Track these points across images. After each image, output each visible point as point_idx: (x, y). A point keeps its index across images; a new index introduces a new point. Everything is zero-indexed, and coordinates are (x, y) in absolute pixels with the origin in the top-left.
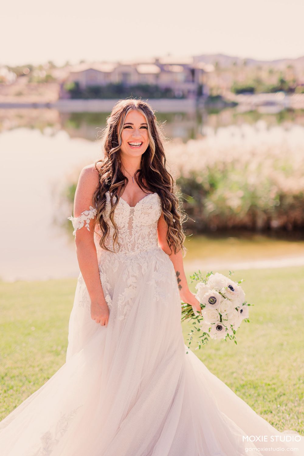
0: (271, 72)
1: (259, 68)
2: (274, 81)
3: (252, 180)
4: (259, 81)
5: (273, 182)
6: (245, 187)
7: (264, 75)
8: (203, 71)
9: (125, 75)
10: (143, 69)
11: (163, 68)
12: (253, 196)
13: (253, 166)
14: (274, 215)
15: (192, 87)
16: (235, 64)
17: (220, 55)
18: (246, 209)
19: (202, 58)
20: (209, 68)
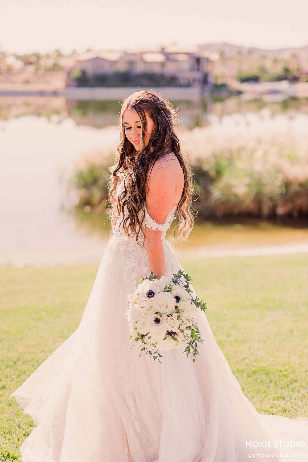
0: (275, 61)
1: (264, 57)
2: (278, 70)
3: (258, 167)
4: (263, 70)
5: (279, 170)
6: (251, 175)
7: (268, 64)
8: (208, 60)
9: (131, 63)
10: (149, 58)
11: (169, 57)
12: (259, 183)
13: (259, 154)
14: (280, 202)
15: (198, 75)
16: (240, 53)
17: (225, 44)
18: (252, 197)
19: (207, 47)
20: (215, 57)
